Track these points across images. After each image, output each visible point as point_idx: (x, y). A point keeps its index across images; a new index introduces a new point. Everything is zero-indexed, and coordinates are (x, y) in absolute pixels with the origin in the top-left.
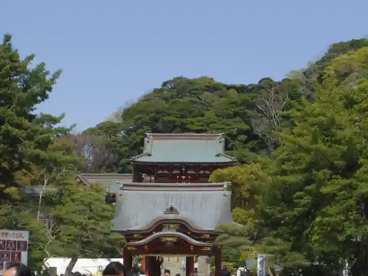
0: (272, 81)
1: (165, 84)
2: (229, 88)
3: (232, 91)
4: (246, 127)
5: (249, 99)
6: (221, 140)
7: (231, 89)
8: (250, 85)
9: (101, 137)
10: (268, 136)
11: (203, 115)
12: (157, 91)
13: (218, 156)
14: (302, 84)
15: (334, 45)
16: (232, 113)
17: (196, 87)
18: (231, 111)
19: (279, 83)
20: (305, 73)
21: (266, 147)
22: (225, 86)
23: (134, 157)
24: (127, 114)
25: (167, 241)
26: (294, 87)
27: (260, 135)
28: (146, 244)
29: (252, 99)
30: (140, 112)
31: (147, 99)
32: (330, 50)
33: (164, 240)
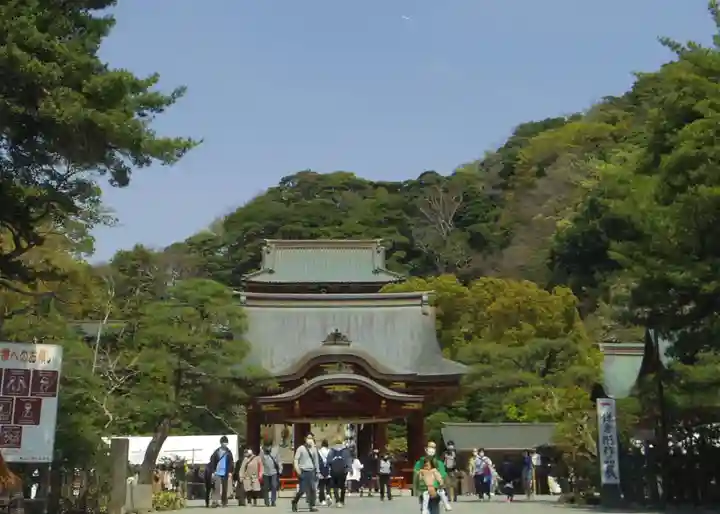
0: (437, 174)
1: (285, 181)
2: (376, 186)
3: (382, 190)
4: (404, 239)
5: (407, 200)
6: (379, 249)
7: (380, 188)
8: (406, 182)
9: (192, 255)
10: (435, 252)
11: (340, 224)
12: (272, 191)
13: (376, 272)
14: (481, 180)
15: (522, 126)
16: (383, 220)
17: (330, 185)
18: (381, 217)
19: (448, 178)
20: (482, 164)
21: (435, 268)
22: (371, 183)
23: (247, 276)
24: (231, 222)
25: (337, 392)
26: (468, 183)
27: (425, 250)
28: (297, 400)
29: (411, 200)
30: (249, 219)
31: (259, 201)
32: (516, 133)
33: (331, 390)
